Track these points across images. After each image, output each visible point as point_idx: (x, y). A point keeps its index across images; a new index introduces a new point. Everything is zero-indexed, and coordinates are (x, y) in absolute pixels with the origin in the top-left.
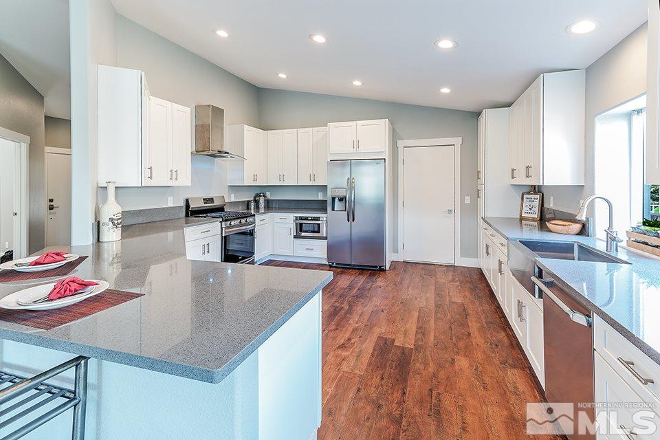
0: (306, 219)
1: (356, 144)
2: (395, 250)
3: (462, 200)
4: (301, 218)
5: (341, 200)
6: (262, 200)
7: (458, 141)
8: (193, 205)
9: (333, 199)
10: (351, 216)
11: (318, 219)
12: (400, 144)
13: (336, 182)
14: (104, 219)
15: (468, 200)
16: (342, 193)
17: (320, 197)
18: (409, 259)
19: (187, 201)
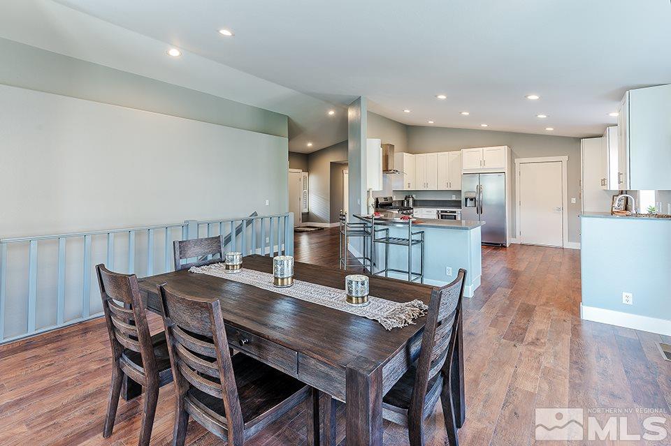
0: (446, 212)
1: (483, 163)
2: (514, 236)
3: (569, 200)
4: (442, 212)
5: (472, 200)
6: (411, 200)
7: (565, 158)
8: (380, 201)
9: (466, 199)
10: (480, 210)
11: (455, 212)
12: (517, 161)
13: (468, 188)
14: (370, 205)
15: (574, 200)
16: (473, 195)
17: (454, 198)
18: (525, 242)
19: (377, 199)
